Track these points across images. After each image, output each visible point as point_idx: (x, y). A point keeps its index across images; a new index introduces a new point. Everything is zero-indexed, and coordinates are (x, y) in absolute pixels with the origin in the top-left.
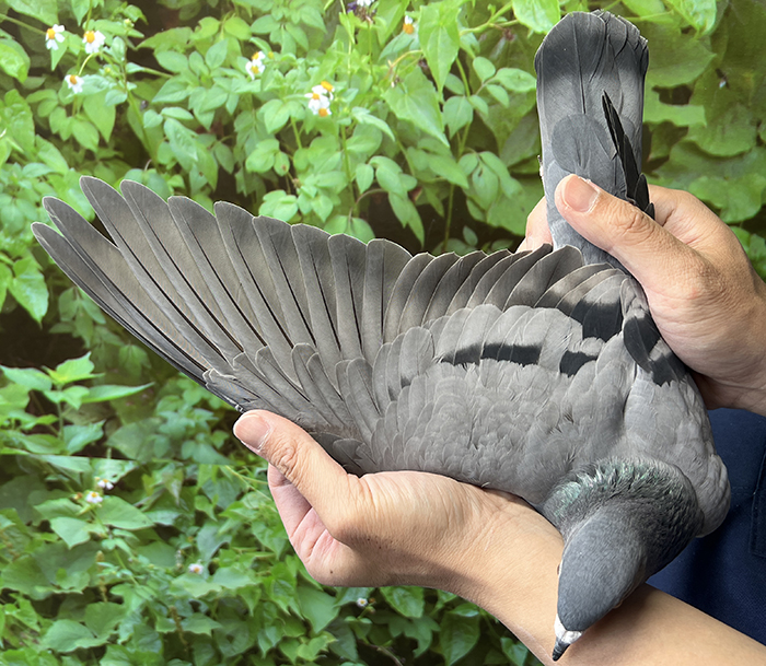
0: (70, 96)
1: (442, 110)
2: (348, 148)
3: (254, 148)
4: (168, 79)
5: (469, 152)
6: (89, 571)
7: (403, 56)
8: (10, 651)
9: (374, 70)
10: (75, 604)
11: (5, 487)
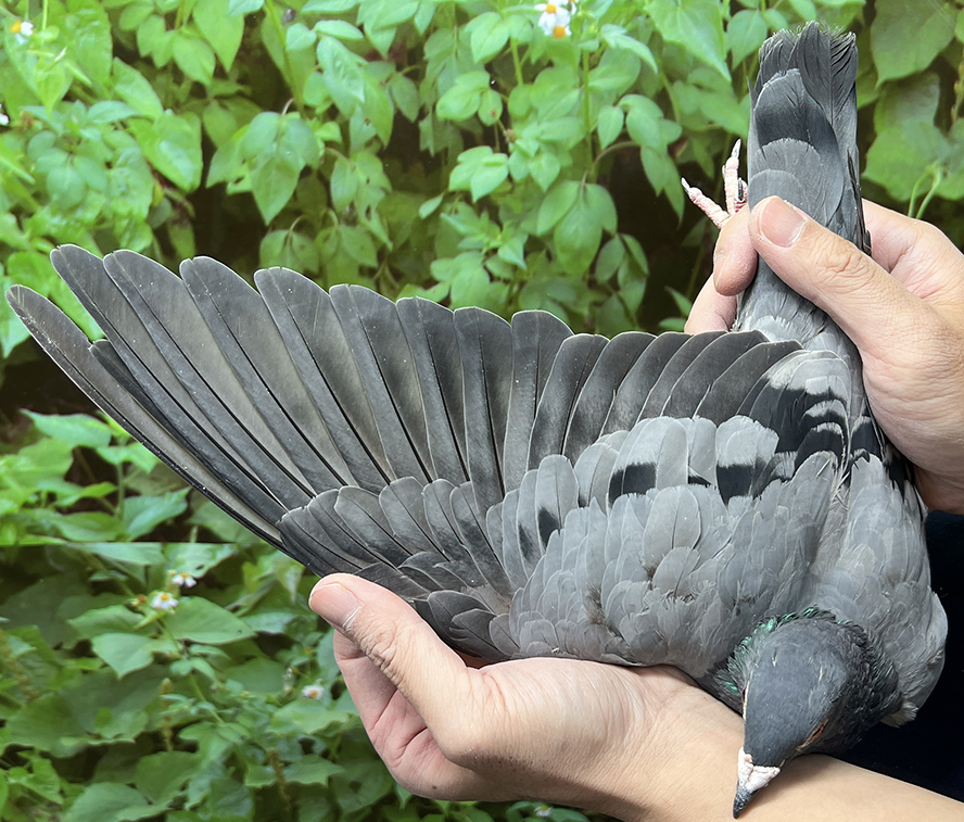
1: (725, 29)
2: (590, 84)
3: (452, 85)
6: (146, 710)
10: (122, 760)
11: (25, 594)
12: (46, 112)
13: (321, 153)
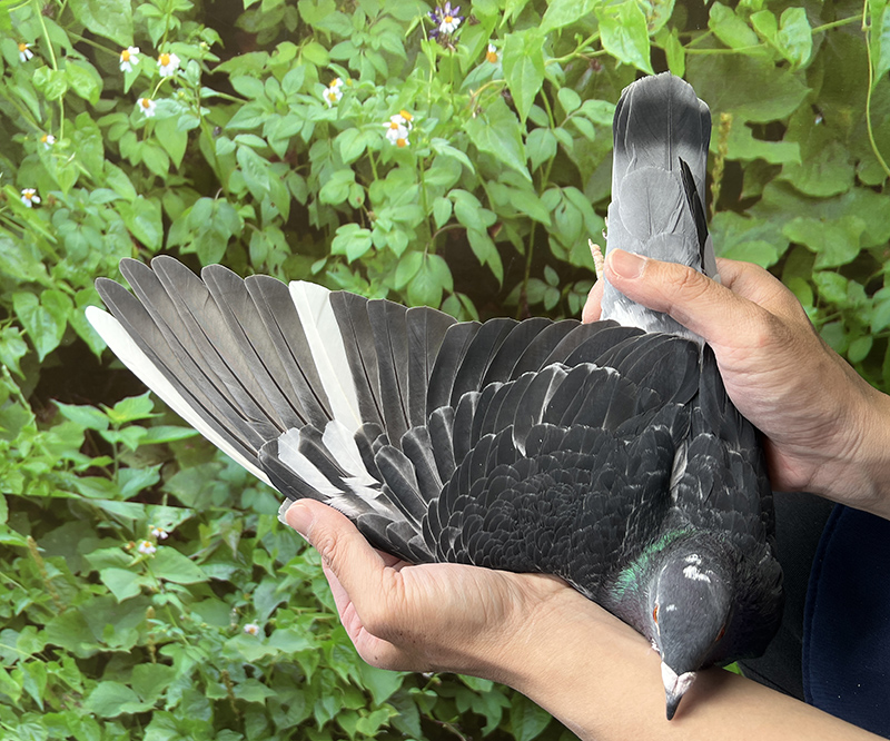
0: (142, 119)
1: (524, 142)
2: (426, 181)
3: (329, 179)
4: (243, 105)
5: (553, 187)
6: (137, 629)
7: (485, 86)
8: (50, 714)
9: (455, 99)
10: (122, 665)
11: (55, 532)
12: (63, 196)
13: (243, 226)
